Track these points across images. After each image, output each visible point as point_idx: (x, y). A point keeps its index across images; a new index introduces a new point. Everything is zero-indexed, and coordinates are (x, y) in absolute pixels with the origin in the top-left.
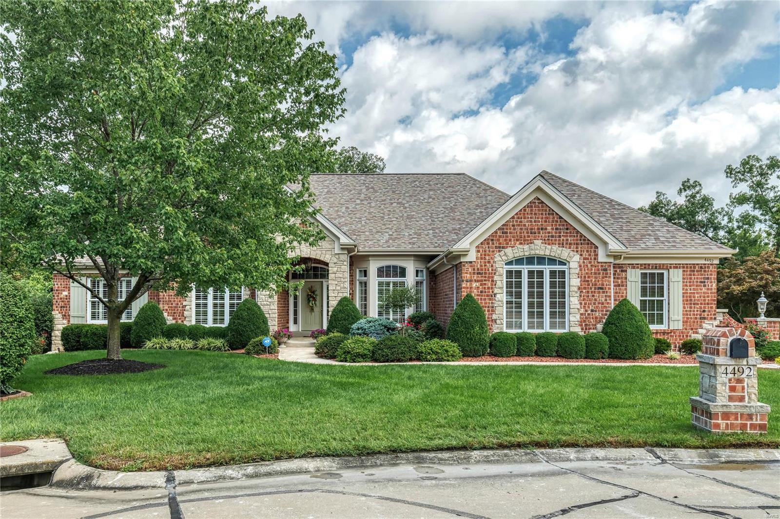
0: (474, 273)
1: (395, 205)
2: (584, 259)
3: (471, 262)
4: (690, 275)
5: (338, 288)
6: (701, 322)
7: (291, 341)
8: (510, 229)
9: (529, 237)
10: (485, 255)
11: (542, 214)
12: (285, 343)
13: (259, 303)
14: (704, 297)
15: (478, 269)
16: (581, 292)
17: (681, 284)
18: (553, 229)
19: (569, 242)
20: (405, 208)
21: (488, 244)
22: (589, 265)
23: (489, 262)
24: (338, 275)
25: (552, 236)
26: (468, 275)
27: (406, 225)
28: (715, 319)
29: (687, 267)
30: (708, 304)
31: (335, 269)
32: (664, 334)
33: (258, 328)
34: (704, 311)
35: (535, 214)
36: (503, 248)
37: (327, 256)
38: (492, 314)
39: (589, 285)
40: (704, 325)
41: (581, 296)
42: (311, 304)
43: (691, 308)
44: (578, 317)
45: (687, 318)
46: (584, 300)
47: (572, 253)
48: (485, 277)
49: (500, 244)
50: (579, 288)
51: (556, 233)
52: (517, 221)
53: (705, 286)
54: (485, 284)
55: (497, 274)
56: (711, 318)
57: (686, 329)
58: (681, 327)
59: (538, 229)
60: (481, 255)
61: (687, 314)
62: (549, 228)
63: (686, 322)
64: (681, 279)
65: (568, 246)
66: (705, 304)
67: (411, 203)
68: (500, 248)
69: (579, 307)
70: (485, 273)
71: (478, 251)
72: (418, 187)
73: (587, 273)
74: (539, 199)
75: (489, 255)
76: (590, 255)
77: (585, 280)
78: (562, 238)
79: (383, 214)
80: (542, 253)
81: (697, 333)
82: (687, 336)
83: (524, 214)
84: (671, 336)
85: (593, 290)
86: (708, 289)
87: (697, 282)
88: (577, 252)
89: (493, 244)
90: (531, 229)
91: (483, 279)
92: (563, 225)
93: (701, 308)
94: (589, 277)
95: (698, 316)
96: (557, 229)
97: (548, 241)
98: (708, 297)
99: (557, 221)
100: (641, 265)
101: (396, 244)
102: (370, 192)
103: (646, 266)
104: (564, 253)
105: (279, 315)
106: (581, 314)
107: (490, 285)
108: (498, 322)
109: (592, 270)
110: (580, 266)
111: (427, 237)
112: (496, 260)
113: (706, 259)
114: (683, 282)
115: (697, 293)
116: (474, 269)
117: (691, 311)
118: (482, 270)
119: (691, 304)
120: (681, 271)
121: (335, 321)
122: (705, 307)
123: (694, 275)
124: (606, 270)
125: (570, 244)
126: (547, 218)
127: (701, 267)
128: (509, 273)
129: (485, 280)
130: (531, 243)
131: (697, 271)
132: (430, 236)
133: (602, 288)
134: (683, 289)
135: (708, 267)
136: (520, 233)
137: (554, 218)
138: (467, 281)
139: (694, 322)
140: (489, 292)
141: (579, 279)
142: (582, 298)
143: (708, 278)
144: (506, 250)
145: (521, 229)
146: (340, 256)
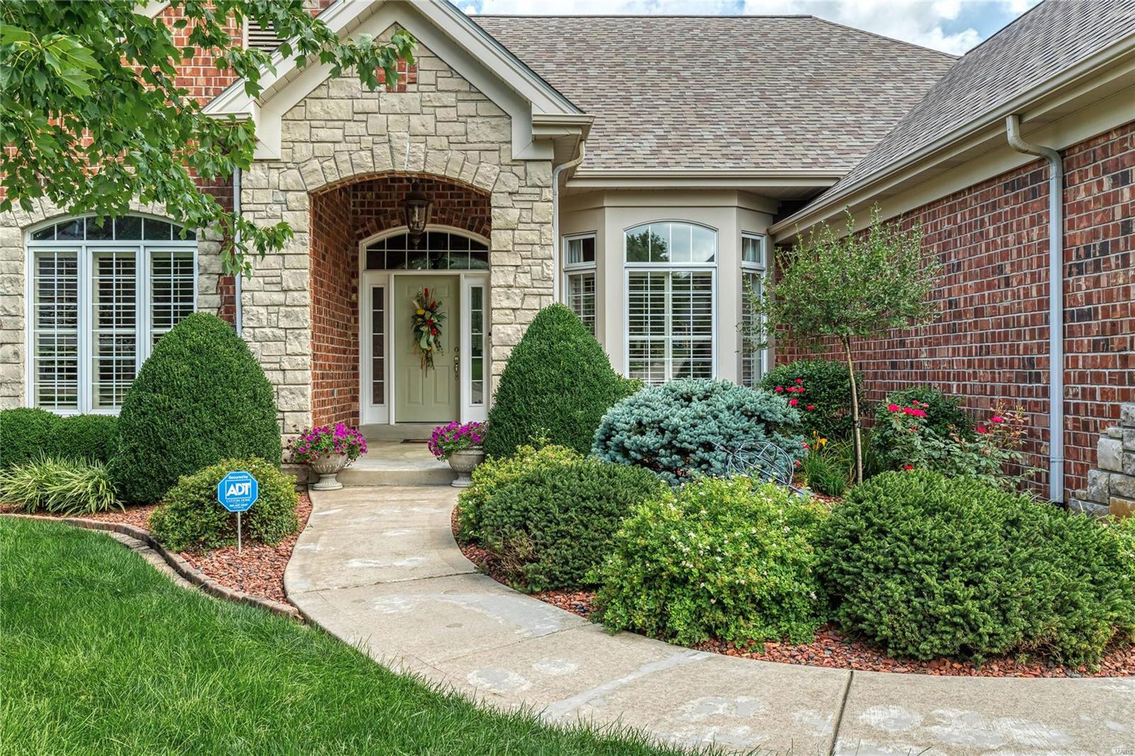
1: (651, 73)
5: (524, 279)
7: (361, 465)
12: (339, 473)
13: (245, 335)
20: (684, 79)
24: (524, 235)
27: (698, 116)
31: (513, 214)
33: (233, 421)
37: (486, 169)
42: (424, 345)
67: (697, 70)
72: (702, 39)
79: (628, 91)
101: (684, 159)
102: (578, 49)
105: (315, 376)
111: (771, 143)
121: (523, 393)
132: (779, 139)
146: (530, 167)
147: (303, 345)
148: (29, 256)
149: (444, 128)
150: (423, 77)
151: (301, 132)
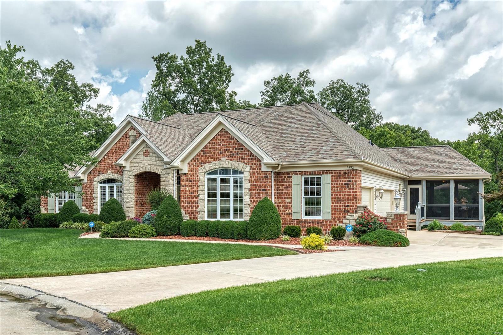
0: (187, 181)
2: (253, 169)
3: (185, 174)
4: (337, 178)
6: (345, 214)
8: (208, 151)
9: (219, 155)
10: (193, 169)
11: (227, 140)
14: (348, 195)
15: (189, 178)
16: (251, 193)
17: (330, 185)
18: (233, 149)
19: (244, 158)
21: (195, 161)
22: (256, 174)
23: (196, 174)
25: (233, 155)
26: (184, 183)
28: (356, 212)
29: (335, 173)
30: (350, 200)
31: (164, 179)
32: (318, 223)
34: (348, 206)
35: (223, 140)
36: (204, 163)
37: (160, 170)
38: (197, 208)
39: (256, 187)
40: (347, 216)
41: (251, 195)
43: (338, 203)
44: (249, 210)
45: (335, 211)
46: (253, 198)
47: (245, 166)
48: (194, 183)
49: (202, 161)
50: (250, 190)
51: (235, 152)
52: (212, 145)
53: (348, 187)
54: (193, 188)
55: (200, 181)
56: (353, 212)
57: (334, 220)
58: (330, 218)
59: (225, 150)
60: (191, 169)
61: (335, 209)
62: (231, 149)
63: (335, 214)
64: (330, 182)
65: (243, 161)
66: (348, 200)
68: (202, 164)
69: (249, 203)
70: (194, 181)
71: (190, 166)
73: (255, 179)
74: (225, 130)
75: (195, 169)
76: (256, 167)
77: (253, 184)
78: (239, 155)
80: (227, 166)
81: (342, 222)
82: (335, 225)
83: (216, 140)
84: (324, 225)
85: (259, 191)
86: (350, 189)
87: (342, 184)
88: (249, 164)
89: (198, 161)
90: (220, 150)
91: (192, 185)
92: (240, 146)
93: (345, 203)
94: (256, 182)
95: (343, 210)
96: (236, 149)
97: (230, 158)
98: (350, 195)
99: (236, 144)
100: (302, 172)
103: (305, 173)
104: (240, 166)
106: (251, 208)
107: (196, 189)
108: (200, 213)
109: (258, 177)
110: (251, 174)
112: (199, 172)
113: (348, 166)
114: (332, 184)
115: (343, 192)
116: (187, 179)
117: (337, 206)
118: (191, 179)
119: (337, 200)
120: (330, 176)
122: (348, 203)
123: (340, 178)
124: (267, 177)
125: (244, 159)
126: (230, 142)
127: (345, 173)
128: (209, 180)
129: (193, 186)
130: (220, 160)
131: (343, 176)
133: (264, 190)
134: (332, 189)
135: (351, 173)
136: (214, 153)
137: (234, 141)
138: (183, 187)
139: (340, 214)
140: (195, 193)
141: (250, 184)
142: (252, 197)
143: (350, 181)
144: (205, 165)
145: (214, 150)
146: (167, 170)
147: (133, 203)
148: (99, 187)
149: (153, 163)
150: (151, 154)
151: (132, 165)
